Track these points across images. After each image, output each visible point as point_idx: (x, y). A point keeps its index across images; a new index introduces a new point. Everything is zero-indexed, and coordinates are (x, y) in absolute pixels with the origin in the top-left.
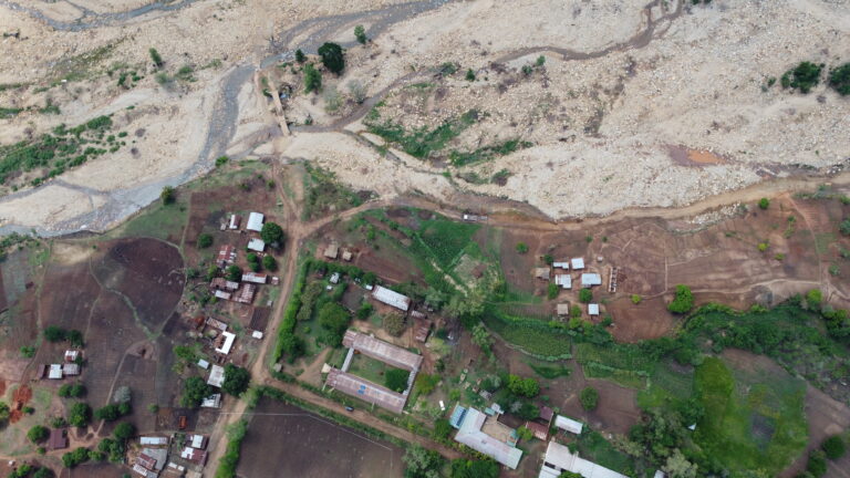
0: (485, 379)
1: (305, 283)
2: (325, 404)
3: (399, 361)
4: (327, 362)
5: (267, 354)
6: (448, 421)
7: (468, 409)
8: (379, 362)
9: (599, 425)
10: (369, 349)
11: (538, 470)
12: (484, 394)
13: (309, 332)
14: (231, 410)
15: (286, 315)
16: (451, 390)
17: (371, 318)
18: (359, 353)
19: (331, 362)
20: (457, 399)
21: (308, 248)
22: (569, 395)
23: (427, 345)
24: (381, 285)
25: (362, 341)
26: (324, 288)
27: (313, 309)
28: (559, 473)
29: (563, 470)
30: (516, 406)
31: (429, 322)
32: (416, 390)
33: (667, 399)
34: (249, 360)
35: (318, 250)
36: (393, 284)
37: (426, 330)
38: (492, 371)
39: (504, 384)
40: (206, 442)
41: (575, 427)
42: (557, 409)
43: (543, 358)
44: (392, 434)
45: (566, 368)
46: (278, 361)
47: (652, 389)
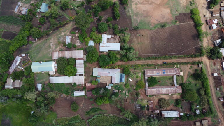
0: (118, 97)
1: (209, 104)
2: (174, 60)
3: (155, 89)
4: (182, 77)
5: (207, 69)
6: (126, 74)
7: (120, 82)
8: (162, 85)
9: (68, 98)
10: (169, 89)
11: (85, 72)
12: (116, 91)
13: (196, 85)
14: (208, 43)
15: (209, 87)
16: (129, 87)
17: (174, 102)
18: (172, 85)
19: (181, 77)
20: (125, 85)
21: (215, 120)
22: (83, 105)
23: (147, 101)
24: (177, 118)
25: (174, 90)
26: (200, 105)
27: (199, 95)
28: (77, 74)
29: (76, 75)
30: (102, 91)
31: (150, 111)
32: (143, 81)
33: (45, 119)
34: (212, 64)
35: (211, 121)
36: (172, 120)
37: (150, 107)
38: (116, 102)
39: (110, 98)
41: (77, 94)
42: (86, 97)
43: (98, 116)
44: (144, 61)
45: (88, 115)
46: (202, 68)
47: (52, 121)
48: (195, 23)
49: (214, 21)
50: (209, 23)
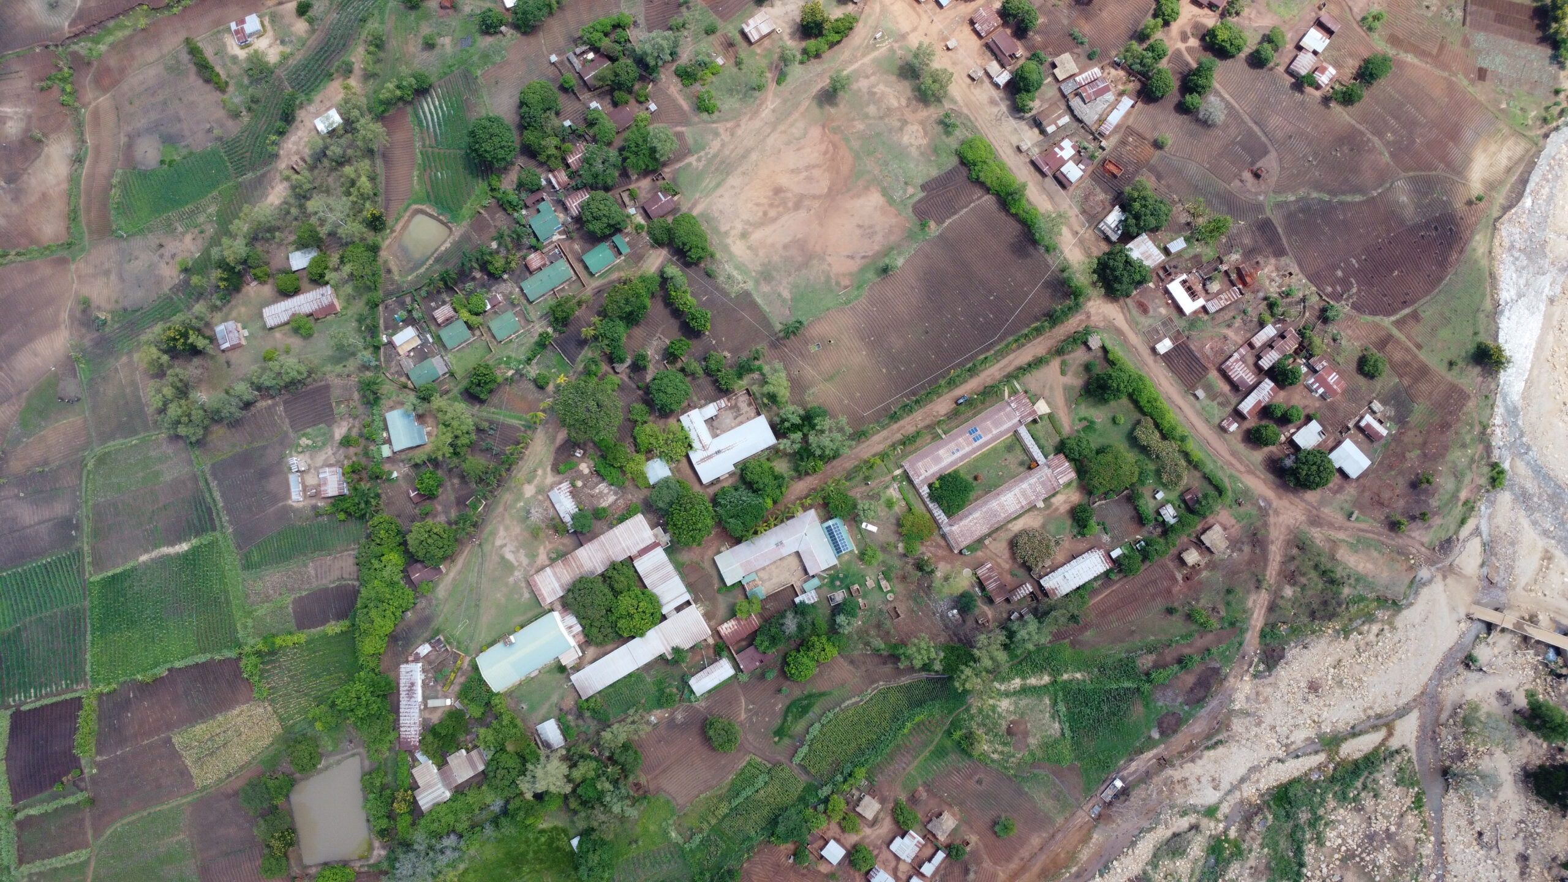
0: (861, 613)
1: (1193, 465)
2: (992, 373)
3: (977, 515)
4: (1050, 416)
5: (1126, 341)
6: (842, 518)
7: (838, 558)
8: (997, 486)
9: (679, 717)
10: (1025, 485)
11: (690, 587)
12: (839, 596)
13: (1114, 420)
14: (1081, 242)
15: (1166, 405)
16: (881, 556)
17: (1069, 522)
18: (1030, 468)
19: (1046, 422)
20: (862, 556)
21: (1247, 508)
22: (748, 711)
23: (967, 572)
24: (1106, 574)
25: (1043, 484)
26: (1165, 486)
27: (1144, 450)
28: (664, 611)
29: (664, 618)
30: (791, 624)
31: (998, 600)
32: (918, 508)
33: (636, 842)
34: (1135, 312)
35: (1233, 521)
36: (1095, 592)
37: (991, 586)
38: (862, 634)
39: (833, 630)
40: (1062, 182)
41: (703, 683)
42: (744, 678)
43: (824, 720)
44: (884, 433)
45: (786, 741)
46: (1104, 349)
47: (666, 833)
48: (997, 194)
49: (1060, 153)
50: (1045, 169)
